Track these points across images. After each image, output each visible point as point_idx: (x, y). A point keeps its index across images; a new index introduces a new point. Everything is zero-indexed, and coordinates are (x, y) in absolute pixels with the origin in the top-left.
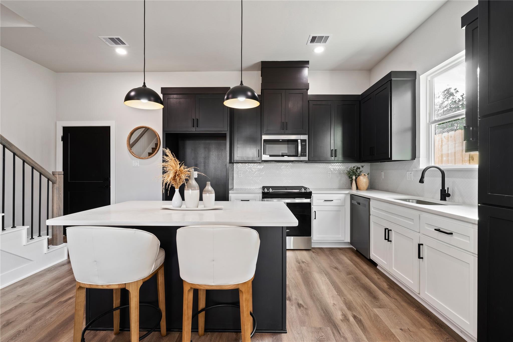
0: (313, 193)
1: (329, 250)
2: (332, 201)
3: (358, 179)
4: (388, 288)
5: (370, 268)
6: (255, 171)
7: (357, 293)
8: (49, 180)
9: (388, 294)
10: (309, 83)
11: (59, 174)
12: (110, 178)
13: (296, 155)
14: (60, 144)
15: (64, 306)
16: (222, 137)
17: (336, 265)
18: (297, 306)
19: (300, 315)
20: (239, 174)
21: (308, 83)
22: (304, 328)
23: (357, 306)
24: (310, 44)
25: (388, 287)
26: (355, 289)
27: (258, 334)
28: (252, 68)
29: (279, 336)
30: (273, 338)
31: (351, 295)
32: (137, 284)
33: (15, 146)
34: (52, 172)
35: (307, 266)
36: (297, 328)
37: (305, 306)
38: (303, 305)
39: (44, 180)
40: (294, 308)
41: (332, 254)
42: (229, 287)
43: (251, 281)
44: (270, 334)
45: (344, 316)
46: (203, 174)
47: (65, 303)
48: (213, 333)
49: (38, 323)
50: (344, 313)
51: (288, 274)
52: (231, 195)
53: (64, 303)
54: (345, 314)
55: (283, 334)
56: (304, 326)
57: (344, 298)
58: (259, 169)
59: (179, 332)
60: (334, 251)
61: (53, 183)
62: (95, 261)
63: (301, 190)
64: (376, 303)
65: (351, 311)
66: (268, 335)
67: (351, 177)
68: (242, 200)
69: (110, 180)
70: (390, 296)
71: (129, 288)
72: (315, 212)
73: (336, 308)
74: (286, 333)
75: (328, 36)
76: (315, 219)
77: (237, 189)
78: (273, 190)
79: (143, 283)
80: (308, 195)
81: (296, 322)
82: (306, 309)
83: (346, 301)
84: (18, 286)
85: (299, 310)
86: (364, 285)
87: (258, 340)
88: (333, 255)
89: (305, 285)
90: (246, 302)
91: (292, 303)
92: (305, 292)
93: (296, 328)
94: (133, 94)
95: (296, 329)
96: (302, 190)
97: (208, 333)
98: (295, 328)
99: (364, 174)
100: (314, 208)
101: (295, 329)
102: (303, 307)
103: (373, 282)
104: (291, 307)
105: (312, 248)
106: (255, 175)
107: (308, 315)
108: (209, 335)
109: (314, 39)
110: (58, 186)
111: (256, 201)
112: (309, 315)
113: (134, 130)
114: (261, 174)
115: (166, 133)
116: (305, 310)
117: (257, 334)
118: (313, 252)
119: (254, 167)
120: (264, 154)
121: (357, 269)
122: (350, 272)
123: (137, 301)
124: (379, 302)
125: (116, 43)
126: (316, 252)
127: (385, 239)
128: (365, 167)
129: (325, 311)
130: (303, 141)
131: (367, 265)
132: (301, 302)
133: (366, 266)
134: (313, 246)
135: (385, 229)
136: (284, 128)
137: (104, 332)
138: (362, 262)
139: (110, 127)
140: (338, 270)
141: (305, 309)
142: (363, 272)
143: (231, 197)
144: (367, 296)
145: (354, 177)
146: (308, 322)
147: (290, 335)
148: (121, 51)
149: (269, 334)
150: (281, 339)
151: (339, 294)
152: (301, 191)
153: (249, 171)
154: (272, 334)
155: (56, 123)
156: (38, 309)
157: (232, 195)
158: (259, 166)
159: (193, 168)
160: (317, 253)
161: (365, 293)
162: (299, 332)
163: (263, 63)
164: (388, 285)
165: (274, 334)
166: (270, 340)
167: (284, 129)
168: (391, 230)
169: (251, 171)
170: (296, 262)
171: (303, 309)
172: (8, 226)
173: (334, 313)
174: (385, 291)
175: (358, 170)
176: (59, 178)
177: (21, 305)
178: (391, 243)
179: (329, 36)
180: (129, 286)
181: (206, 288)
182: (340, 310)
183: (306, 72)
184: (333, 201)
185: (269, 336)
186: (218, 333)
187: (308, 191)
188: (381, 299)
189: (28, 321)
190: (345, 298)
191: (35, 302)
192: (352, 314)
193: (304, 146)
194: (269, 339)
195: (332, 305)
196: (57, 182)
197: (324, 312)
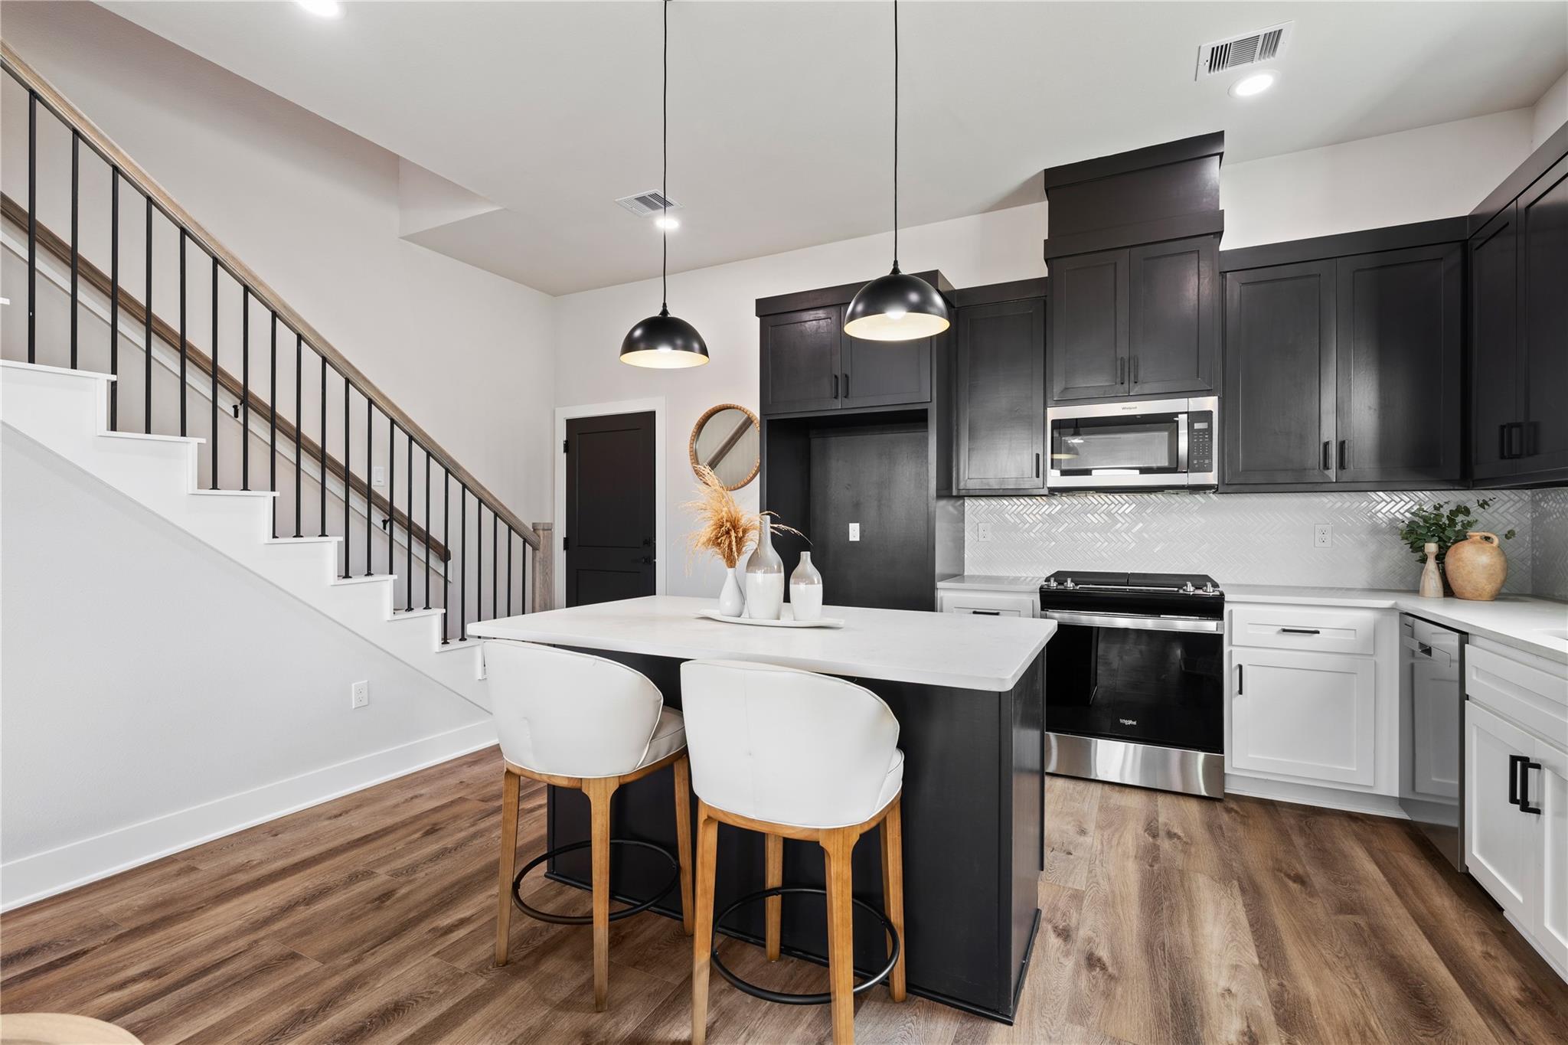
0: (1228, 602)
1: (1301, 816)
2: (1317, 635)
3: (1450, 553)
4: (1519, 1002)
5: (1465, 911)
6: (1031, 522)
7: (1349, 979)
8: (525, 541)
9: (1504, 1021)
10: (1223, 210)
11: (544, 530)
12: (655, 540)
13: (1172, 469)
14: (562, 458)
15: (527, 820)
16: (912, 420)
17: (1304, 866)
18: (1083, 962)
19: (1081, 990)
20: (981, 531)
21: (1221, 209)
22: (1078, 1028)
23: (1324, 1023)
24: (1208, 74)
25: (1519, 997)
26: (1347, 968)
27: (923, 1002)
28: (1018, 197)
29: (983, 1024)
30: (963, 1024)
31: (1318, 981)
32: (606, 785)
33: (464, 470)
34: (533, 524)
35: (1182, 851)
36: (1052, 1023)
37: (1110, 970)
38: (1107, 965)
39: (517, 541)
40: (1069, 964)
41: (1307, 829)
42: (793, 832)
43: (861, 831)
44: (958, 1013)
45: (1250, 1038)
46: (796, 531)
47: (529, 815)
48: (804, 961)
49: (477, 842)
50: (1253, 1029)
51: (1097, 862)
52: (942, 594)
53: (528, 813)
54: (1255, 1034)
55: (998, 1026)
56: (1080, 1024)
57: (1281, 985)
58: (1045, 516)
59: (726, 937)
60: (1321, 819)
61: (535, 549)
62: (525, 718)
63: (1182, 588)
64: (1424, 1035)
65: (1287, 1030)
66: (951, 1013)
67: (1421, 544)
68: (978, 611)
69: (655, 544)
70: (1512, 1032)
71: (589, 791)
72: (1240, 667)
73: (1228, 1006)
74: (1011, 1024)
75: (1278, 29)
76: (1240, 692)
77: (973, 578)
78: (1077, 585)
79: (620, 786)
80: (1213, 608)
81: (1059, 1004)
82: (1111, 977)
83: (1286, 995)
84: (464, 764)
85: (1084, 973)
86: (1398, 962)
87: (915, 1015)
88: (1308, 831)
89: (1143, 904)
90: (840, 884)
91: (1069, 947)
92: (1135, 927)
93: (1050, 1020)
94: (638, 333)
95: (1049, 1023)
96: (1185, 588)
97: (792, 958)
98: (1047, 1020)
99: (1486, 534)
100: (1233, 655)
101: (1046, 1022)
102: (1104, 969)
103: (1451, 960)
104: (1062, 960)
105: (1225, 794)
106: (1032, 535)
107: (1108, 995)
108: (791, 965)
109: (1219, 57)
110: (542, 556)
111: (1020, 616)
112: (1114, 998)
113: (704, 415)
114: (1054, 530)
115: (768, 421)
116: (1107, 979)
117: (919, 1001)
118: (1229, 810)
119: (1030, 510)
120: (1052, 468)
121: (1396, 900)
122: (1355, 904)
123: (605, 826)
124: (1439, 1037)
125: (654, 207)
126: (1238, 809)
127: (1513, 800)
128: (1495, 506)
129: (1180, 1002)
130: (1194, 417)
131: (1456, 898)
132: (1103, 953)
133: (1445, 899)
134: (1232, 788)
135: (1514, 760)
136: (1126, 378)
137: (578, 891)
138: (1435, 880)
139: (655, 412)
140: (1306, 889)
141: (1106, 977)
142: (1418, 919)
143: (941, 598)
144: (1389, 1003)
145: (1431, 548)
146: (1101, 1016)
147: (1020, 1033)
148: (667, 223)
149: (957, 1010)
150: (988, 1035)
151: (1265, 965)
152: (1181, 591)
153: (1013, 521)
154: (966, 1013)
155: (554, 411)
156: (484, 814)
157: (945, 593)
158: (1047, 506)
159: (767, 514)
160: (1243, 816)
161: (1389, 990)
162: (1053, 1036)
163: (1051, 174)
164: (1524, 989)
165: (971, 1014)
166: (951, 1027)
167: (1126, 382)
168: (1538, 766)
169: (1019, 522)
170: (1145, 831)
171: (1101, 975)
172: (454, 637)
173: (1211, 1018)
174: (1497, 1007)
175: (1460, 518)
176: (544, 537)
177: (462, 800)
178: (1538, 819)
179: (1280, 31)
180: (589, 787)
181: (738, 823)
182: (1242, 1015)
183: (1213, 171)
184: (1318, 632)
185: (954, 1018)
186: (816, 965)
187: (1210, 591)
188: (1457, 1027)
189: (463, 834)
190: (1285, 983)
191: (483, 801)
192: (1287, 1040)
193: (1204, 434)
194: (950, 1024)
195: (1220, 990)
196: (541, 546)
197: (1174, 1005)
